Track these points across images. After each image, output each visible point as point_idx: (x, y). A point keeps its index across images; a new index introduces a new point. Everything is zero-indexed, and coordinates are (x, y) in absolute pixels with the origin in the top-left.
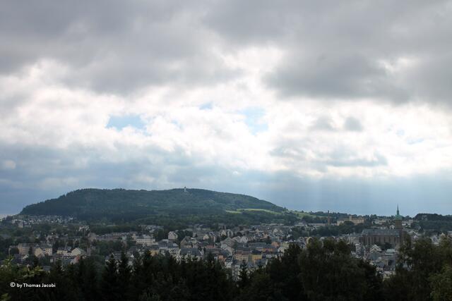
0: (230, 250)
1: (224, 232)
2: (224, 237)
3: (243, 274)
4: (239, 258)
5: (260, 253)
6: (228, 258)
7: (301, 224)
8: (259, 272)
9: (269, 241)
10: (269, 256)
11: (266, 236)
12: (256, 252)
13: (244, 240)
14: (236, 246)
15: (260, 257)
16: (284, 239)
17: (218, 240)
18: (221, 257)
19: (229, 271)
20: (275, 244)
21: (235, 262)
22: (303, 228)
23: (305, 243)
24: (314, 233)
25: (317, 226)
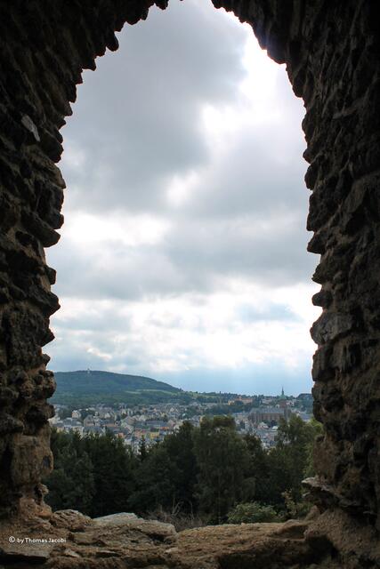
0: (130, 429)
1: (124, 412)
2: (124, 416)
3: (143, 450)
4: (138, 435)
5: (157, 430)
6: (128, 435)
7: (195, 404)
8: (156, 446)
9: (165, 420)
10: (165, 433)
11: (163, 415)
12: (154, 430)
13: (143, 418)
14: (135, 424)
15: (157, 434)
16: (180, 418)
17: (119, 419)
18: (122, 434)
19: (130, 447)
20: (171, 422)
21: (134, 439)
22: (197, 408)
23: (197, 422)
24: (207, 412)
25: (210, 405)
